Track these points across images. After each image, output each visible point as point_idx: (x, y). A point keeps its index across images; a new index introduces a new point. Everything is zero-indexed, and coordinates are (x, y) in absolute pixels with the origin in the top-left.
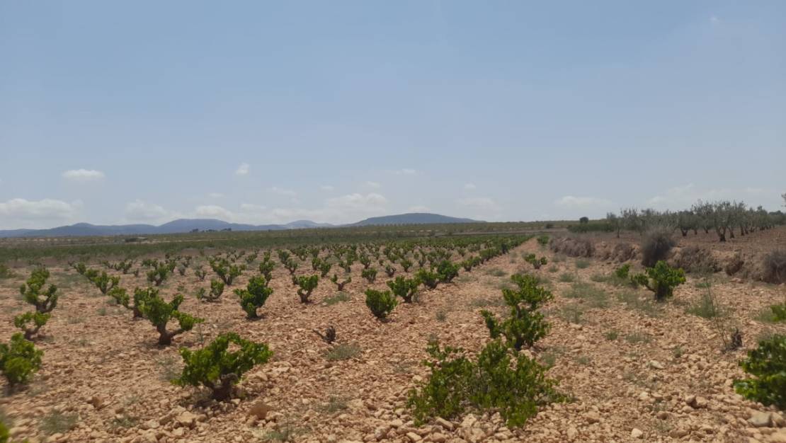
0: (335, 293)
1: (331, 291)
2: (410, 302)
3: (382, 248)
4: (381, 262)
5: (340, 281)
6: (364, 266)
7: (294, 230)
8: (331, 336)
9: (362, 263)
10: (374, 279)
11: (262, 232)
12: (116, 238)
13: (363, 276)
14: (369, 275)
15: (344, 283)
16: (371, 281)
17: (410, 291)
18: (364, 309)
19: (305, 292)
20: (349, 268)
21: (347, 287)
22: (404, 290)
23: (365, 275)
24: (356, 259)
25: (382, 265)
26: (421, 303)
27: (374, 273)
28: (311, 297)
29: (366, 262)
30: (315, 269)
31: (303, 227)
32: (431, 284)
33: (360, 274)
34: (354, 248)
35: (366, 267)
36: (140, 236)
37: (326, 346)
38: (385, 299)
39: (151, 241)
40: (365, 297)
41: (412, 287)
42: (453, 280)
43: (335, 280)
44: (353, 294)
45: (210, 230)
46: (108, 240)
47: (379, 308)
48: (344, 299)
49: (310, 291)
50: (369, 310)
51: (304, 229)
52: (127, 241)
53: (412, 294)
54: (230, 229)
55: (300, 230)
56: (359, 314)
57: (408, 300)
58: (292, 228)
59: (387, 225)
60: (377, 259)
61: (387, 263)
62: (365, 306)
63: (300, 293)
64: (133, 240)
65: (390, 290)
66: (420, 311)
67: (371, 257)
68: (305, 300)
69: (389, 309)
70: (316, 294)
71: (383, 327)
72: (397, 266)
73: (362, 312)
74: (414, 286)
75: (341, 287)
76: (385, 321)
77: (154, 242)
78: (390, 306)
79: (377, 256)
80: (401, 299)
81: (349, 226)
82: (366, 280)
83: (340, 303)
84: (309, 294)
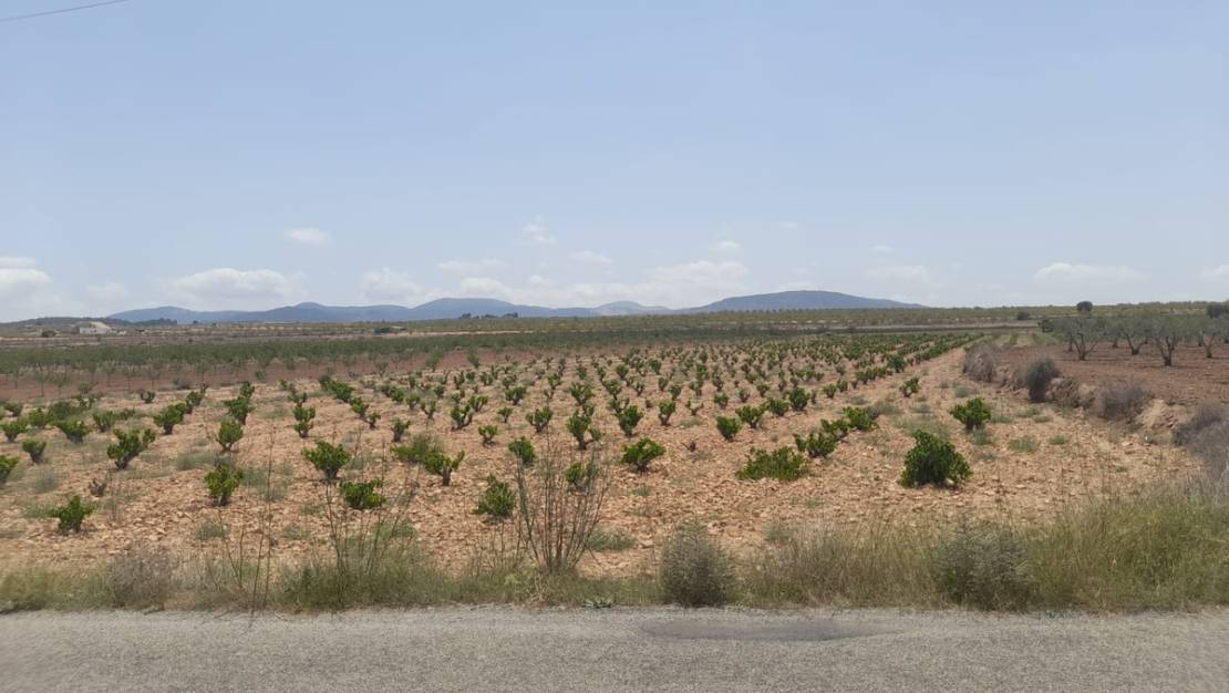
0: (690, 418)
1: (684, 415)
2: (755, 428)
4: (736, 383)
5: (694, 406)
6: (716, 388)
7: (612, 318)
9: (715, 384)
10: (726, 404)
11: (565, 320)
12: (362, 327)
13: (715, 402)
14: (722, 402)
15: (697, 409)
16: (723, 407)
17: (755, 419)
18: (716, 432)
19: (664, 416)
20: (700, 391)
21: (699, 413)
22: (751, 417)
23: (717, 400)
24: (707, 378)
25: (737, 387)
26: (764, 429)
27: (726, 399)
28: (670, 421)
29: (719, 384)
31: (623, 313)
32: (779, 411)
33: (712, 398)
34: (704, 358)
35: (718, 390)
36: (394, 324)
37: (690, 453)
38: (731, 424)
39: (411, 332)
40: (716, 423)
41: (757, 415)
42: (805, 408)
43: (688, 405)
45: (487, 316)
46: (350, 329)
47: (728, 430)
49: (669, 415)
50: (719, 432)
51: (626, 317)
52: (377, 332)
53: (757, 421)
54: (516, 315)
55: (619, 318)
56: (711, 436)
57: (753, 426)
58: (606, 313)
59: (755, 311)
60: (733, 376)
61: (744, 383)
62: (716, 429)
63: (660, 417)
64: (386, 331)
65: (737, 417)
66: (761, 435)
67: (725, 375)
68: (665, 423)
69: (735, 432)
70: (673, 418)
71: (730, 444)
72: (753, 390)
73: (714, 434)
74: (758, 414)
75: (694, 413)
76: (732, 441)
77: (415, 334)
78: (735, 430)
79: (733, 374)
80: (747, 425)
81: (694, 312)
82: (717, 405)
84: (668, 418)
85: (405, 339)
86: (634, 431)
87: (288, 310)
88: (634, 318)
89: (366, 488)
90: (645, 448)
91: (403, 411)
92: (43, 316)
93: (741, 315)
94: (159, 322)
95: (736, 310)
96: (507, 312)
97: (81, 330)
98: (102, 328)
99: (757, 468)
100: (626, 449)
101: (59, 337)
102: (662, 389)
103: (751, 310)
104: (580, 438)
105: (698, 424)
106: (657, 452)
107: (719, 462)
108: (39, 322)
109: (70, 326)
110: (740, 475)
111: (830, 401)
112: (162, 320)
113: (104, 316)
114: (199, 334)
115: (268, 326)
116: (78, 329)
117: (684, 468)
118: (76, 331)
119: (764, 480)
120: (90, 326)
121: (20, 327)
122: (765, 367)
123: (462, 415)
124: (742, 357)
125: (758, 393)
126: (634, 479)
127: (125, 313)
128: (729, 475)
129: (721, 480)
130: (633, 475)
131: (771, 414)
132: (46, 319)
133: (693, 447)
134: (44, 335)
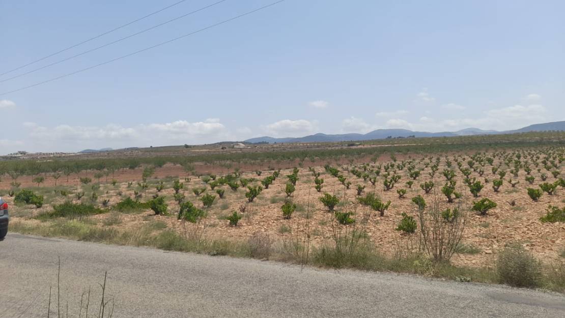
0: (511, 188)
1: (508, 187)
2: (551, 194)
4: (539, 170)
5: (513, 182)
6: (527, 173)
7: (465, 137)
9: (526, 171)
10: (533, 182)
11: (439, 138)
12: (342, 144)
13: (526, 180)
14: (530, 180)
15: (515, 184)
16: (531, 183)
17: (551, 190)
18: (527, 196)
19: (495, 187)
20: (517, 174)
21: (516, 186)
22: (549, 189)
23: (527, 179)
24: (521, 167)
25: (539, 172)
26: (557, 195)
27: (533, 179)
28: (499, 190)
29: (528, 171)
31: (471, 134)
33: (524, 178)
34: (519, 157)
35: (528, 174)
37: (512, 207)
38: (537, 192)
39: (364, 146)
40: (527, 191)
43: (510, 182)
44: (521, 189)
45: (400, 137)
46: (337, 144)
47: (534, 196)
49: (499, 187)
50: (529, 196)
51: (473, 136)
52: (349, 145)
53: (552, 191)
54: (414, 136)
55: (469, 137)
57: (550, 193)
58: (462, 134)
60: (537, 167)
61: (544, 171)
62: (527, 195)
63: (493, 187)
64: (353, 145)
65: (540, 188)
66: (555, 199)
67: (532, 166)
68: (496, 191)
69: (539, 197)
70: (501, 188)
71: (536, 203)
72: (549, 174)
73: (526, 197)
74: (553, 187)
75: (514, 186)
76: (537, 201)
77: (365, 146)
78: (539, 195)
79: (537, 165)
80: (546, 193)
81: (513, 133)
82: (528, 182)
83: (514, 193)
84: (498, 188)
85: (361, 148)
86: (478, 194)
87: (311, 136)
88: (478, 137)
89: (346, 215)
90: (485, 203)
91: (361, 181)
92: (222, 141)
93: (541, 134)
94: (262, 143)
95: (538, 131)
96: (409, 135)
97: (235, 146)
98: (242, 145)
99: (553, 216)
100: (474, 203)
101: (227, 149)
102: (494, 173)
103: (547, 131)
104: (449, 197)
105: (516, 192)
106: (492, 205)
107: (529, 212)
108: (221, 144)
109: (231, 145)
110: (543, 220)
113: (243, 141)
114: (277, 147)
115: (303, 144)
116: (233, 146)
117: (509, 214)
118: (233, 147)
119: (557, 223)
120: (238, 145)
121: (214, 145)
122: (557, 162)
123: (389, 184)
124: (542, 156)
125: (553, 175)
126: (479, 218)
127: (250, 140)
128: (535, 218)
129: (531, 221)
130: (479, 217)
131: (561, 187)
132: (223, 142)
133: (513, 204)
134: (222, 149)
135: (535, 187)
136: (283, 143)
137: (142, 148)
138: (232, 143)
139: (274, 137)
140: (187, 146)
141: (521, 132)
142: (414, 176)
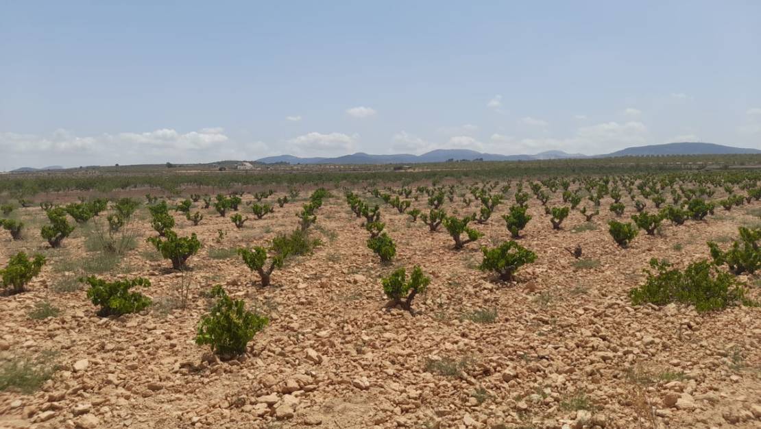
0: (584, 223)
1: (579, 221)
2: (653, 234)
3: (638, 182)
4: (633, 198)
5: (589, 213)
6: (614, 201)
8: (578, 253)
9: (613, 197)
10: (622, 213)
12: (386, 167)
13: (611, 210)
14: (618, 209)
15: (593, 216)
16: (619, 215)
17: (653, 224)
18: (609, 237)
19: (557, 221)
20: (599, 202)
21: (594, 219)
22: (648, 224)
23: (613, 209)
25: (633, 200)
26: (661, 236)
27: (622, 208)
28: (562, 225)
29: (616, 197)
30: (565, 201)
32: (678, 219)
33: (608, 208)
35: (616, 202)
36: (405, 164)
37: (574, 259)
38: (626, 229)
40: (610, 228)
41: (655, 222)
42: (705, 218)
43: (584, 213)
44: (600, 224)
45: (464, 160)
46: (380, 167)
47: (621, 236)
48: (591, 229)
49: (561, 220)
50: (612, 238)
51: (554, 160)
52: (395, 169)
53: (655, 227)
54: (481, 159)
55: (549, 161)
56: (603, 240)
57: (650, 232)
58: (541, 158)
60: (630, 193)
61: (641, 198)
62: (609, 234)
63: (552, 221)
64: (400, 168)
65: (633, 223)
66: (659, 242)
67: (623, 192)
68: (556, 227)
70: (566, 223)
71: (624, 250)
72: (649, 202)
73: (606, 239)
74: (657, 221)
75: (589, 219)
76: (626, 247)
77: (416, 170)
78: (630, 236)
79: (630, 191)
80: (643, 231)
82: (614, 213)
83: (588, 231)
84: (560, 222)
85: (411, 172)
86: (523, 233)
88: (560, 161)
90: (511, 251)
94: (281, 163)
96: (476, 158)
97: (239, 167)
98: (249, 166)
101: (227, 171)
106: (526, 258)
109: (233, 164)
111: (728, 213)
112: (282, 162)
113: (250, 160)
116: (237, 166)
118: (236, 168)
120: (244, 165)
121: (210, 165)
122: (658, 187)
125: (654, 204)
127: (264, 159)
131: (669, 222)
132: (225, 162)
134: (220, 170)
135: (625, 220)
136: (307, 165)
137: (104, 168)
138: (237, 162)
139: (299, 157)
140: (169, 165)
141: (613, 157)
142: (436, 202)
